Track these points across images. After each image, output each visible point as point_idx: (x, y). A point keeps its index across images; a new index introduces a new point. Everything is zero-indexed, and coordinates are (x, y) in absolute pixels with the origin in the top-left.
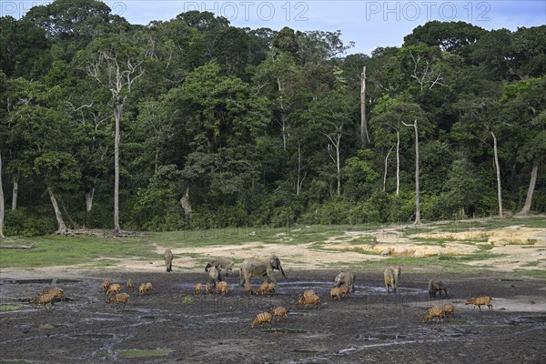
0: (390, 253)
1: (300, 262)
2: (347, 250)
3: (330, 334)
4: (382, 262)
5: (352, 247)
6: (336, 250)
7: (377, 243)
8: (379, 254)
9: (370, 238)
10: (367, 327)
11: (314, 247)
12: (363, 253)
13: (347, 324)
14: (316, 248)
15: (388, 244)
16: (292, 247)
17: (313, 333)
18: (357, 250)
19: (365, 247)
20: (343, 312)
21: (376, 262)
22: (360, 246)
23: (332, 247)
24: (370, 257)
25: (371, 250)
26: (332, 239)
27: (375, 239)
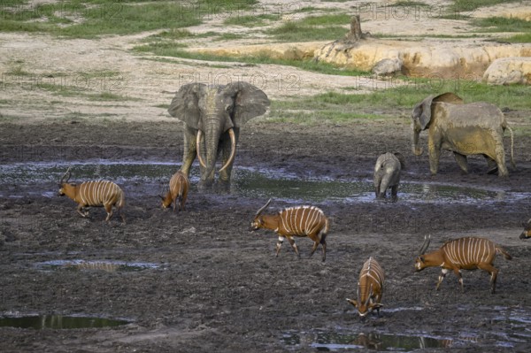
0: (404, 70)
1: (106, 96)
2: (264, 58)
3: (204, 329)
4: (375, 98)
5: (280, 48)
6: (226, 58)
7: (363, 36)
8: (369, 73)
9: (343, 18)
10: (325, 309)
11: (153, 48)
12: (317, 69)
13: (260, 299)
14: (162, 49)
15: (399, 38)
16: (81, 44)
17: (148, 326)
18: (296, 60)
19: (323, 50)
20: (248, 258)
21: (359, 99)
22: (306, 46)
23: (214, 48)
24: (337, 83)
25: (341, 59)
26: (214, 22)
27: (356, 21)
